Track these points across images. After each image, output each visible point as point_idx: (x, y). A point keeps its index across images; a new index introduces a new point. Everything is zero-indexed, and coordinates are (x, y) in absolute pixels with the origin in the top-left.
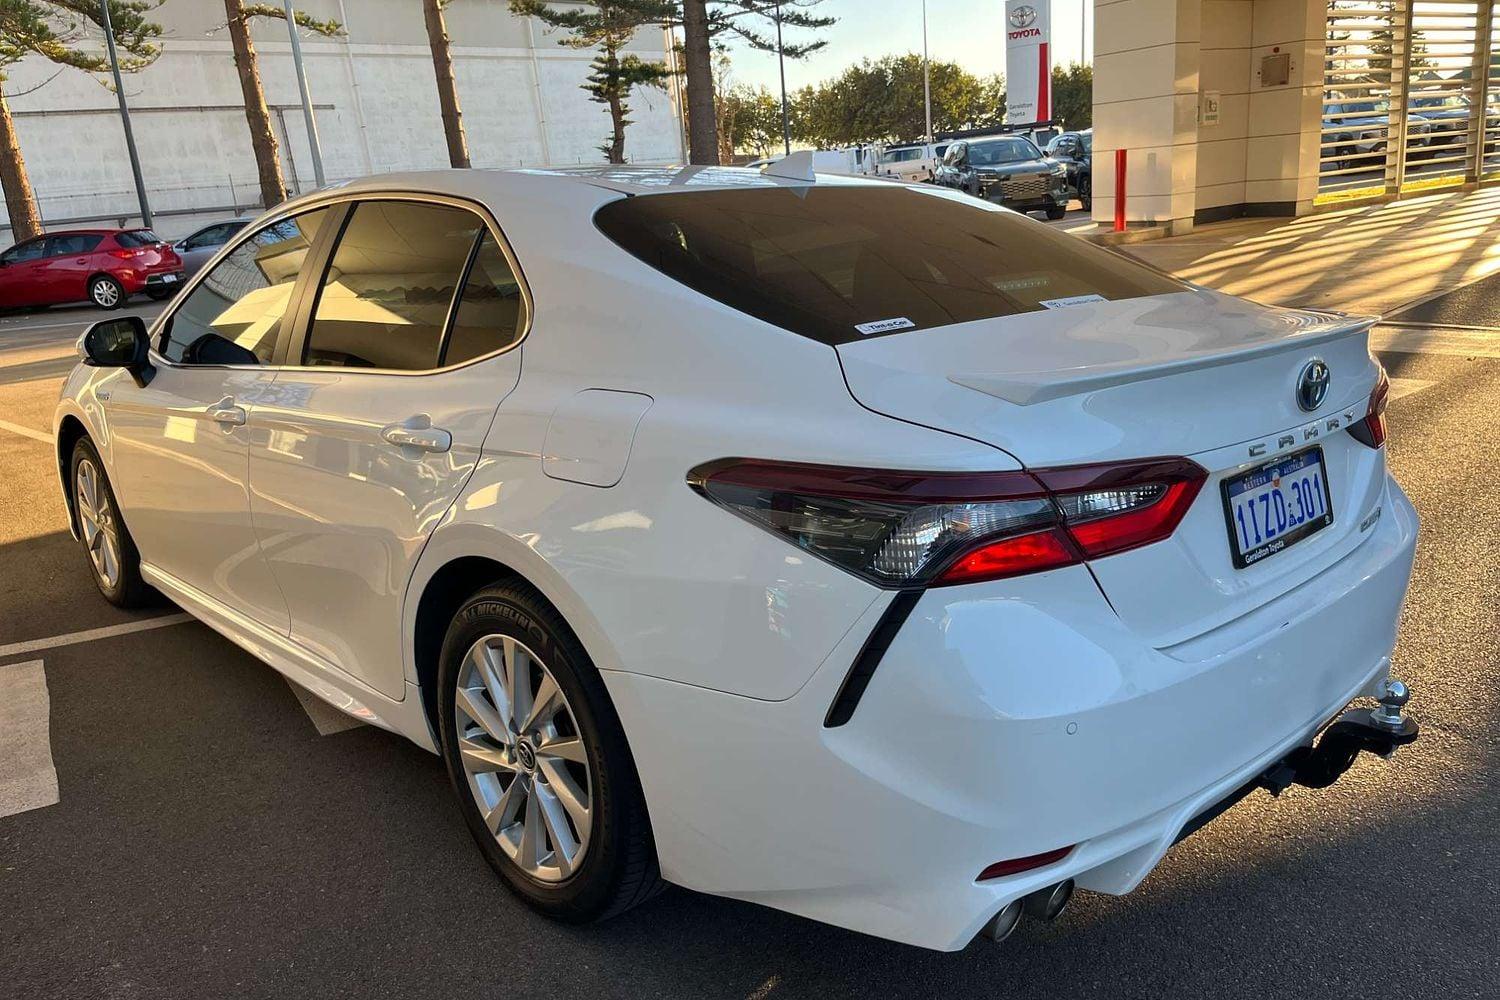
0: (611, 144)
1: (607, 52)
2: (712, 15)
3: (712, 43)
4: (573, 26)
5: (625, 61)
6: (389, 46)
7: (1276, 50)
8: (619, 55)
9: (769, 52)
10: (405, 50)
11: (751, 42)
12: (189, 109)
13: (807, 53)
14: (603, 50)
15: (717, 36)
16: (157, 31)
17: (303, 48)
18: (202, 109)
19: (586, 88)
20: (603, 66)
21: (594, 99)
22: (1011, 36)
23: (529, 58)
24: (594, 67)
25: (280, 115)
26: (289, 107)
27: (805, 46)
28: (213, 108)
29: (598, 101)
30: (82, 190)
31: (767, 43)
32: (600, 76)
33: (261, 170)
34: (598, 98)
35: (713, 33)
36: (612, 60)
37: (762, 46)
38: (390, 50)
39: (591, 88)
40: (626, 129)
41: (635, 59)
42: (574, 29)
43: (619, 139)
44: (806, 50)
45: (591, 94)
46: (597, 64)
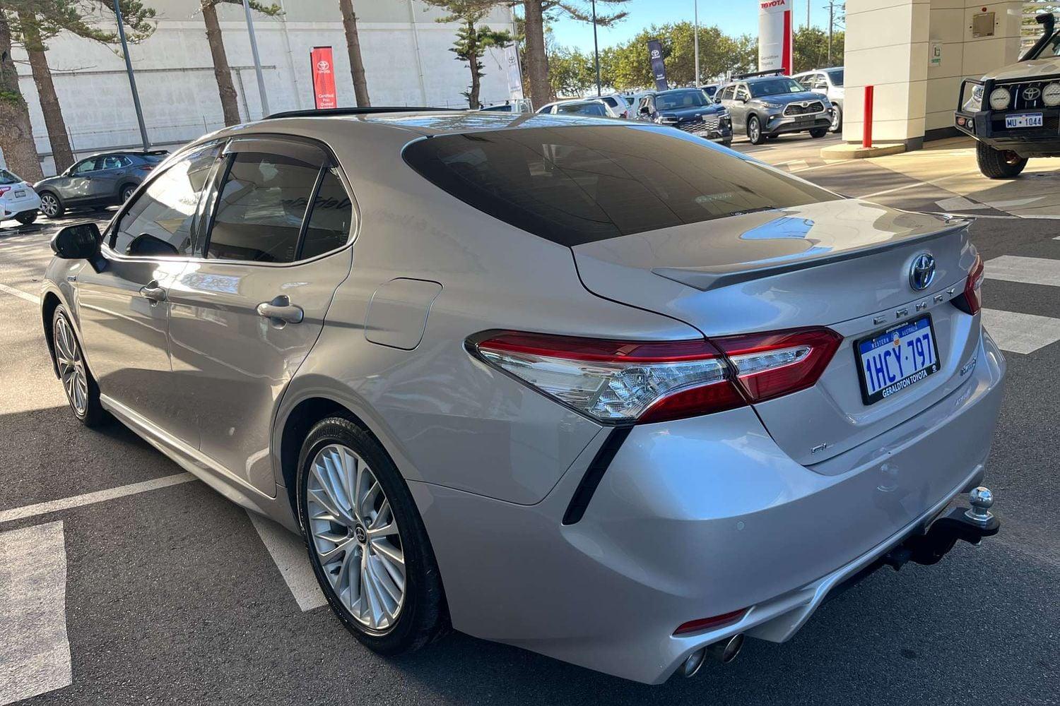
0: (470, 91)
1: (467, 25)
3: (544, 15)
4: (445, 5)
5: (481, 30)
6: (314, 23)
7: (984, 10)
8: (476, 26)
9: (585, 22)
10: (324, 25)
11: (572, 15)
12: (175, 70)
13: (612, 22)
14: (465, 23)
15: (547, 11)
16: (152, 13)
17: (256, 25)
18: (184, 70)
19: (452, 50)
20: (464, 34)
21: (458, 58)
23: (411, 30)
24: (459, 35)
25: (238, 74)
26: (244, 68)
27: (611, 16)
28: (192, 69)
29: (461, 59)
30: (102, 128)
31: (584, 15)
32: (463, 42)
33: (226, 113)
34: (460, 57)
35: (545, 8)
36: (472, 31)
37: (580, 18)
38: (315, 26)
39: (456, 50)
40: (481, 80)
41: (487, 29)
42: (445, 8)
43: (476, 86)
44: (612, 19)
45: (456, 54)
46: (461, 33)
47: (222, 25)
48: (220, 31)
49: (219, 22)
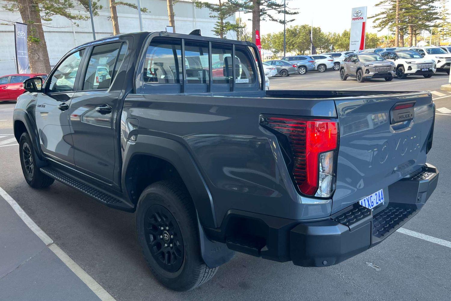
1: (220, 20)
2: (261, 10)
3: (261, 18)
5: (226, 23)
8: (224, 21)
11: (271, 19)
15: (262, 16)
20: (219, 24)
22: (353, 19)
23: (194, 21)
24: (216, 25)
27: (289, 21)
31: (276, 19)
32: (218, 27)
34: (216, 34)
36: (222, 23)
37: (273, 20)
39: (215, 31)
41: (229, 22)
45: (214, 33)
46: (217, 24)
47: (118, 15)
48: (117, 17)
49: (117, 14)
